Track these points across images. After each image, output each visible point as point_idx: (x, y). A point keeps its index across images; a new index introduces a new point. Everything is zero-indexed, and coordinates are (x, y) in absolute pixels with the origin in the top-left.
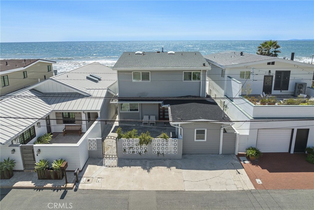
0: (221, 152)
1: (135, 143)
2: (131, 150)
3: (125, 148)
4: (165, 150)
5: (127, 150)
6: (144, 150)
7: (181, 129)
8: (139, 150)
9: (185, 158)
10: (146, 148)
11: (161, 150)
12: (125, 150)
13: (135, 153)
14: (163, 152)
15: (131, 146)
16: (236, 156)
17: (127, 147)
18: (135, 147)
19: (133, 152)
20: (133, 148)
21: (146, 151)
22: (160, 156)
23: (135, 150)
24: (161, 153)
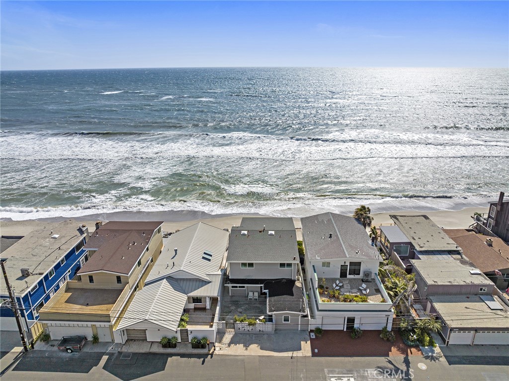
0: (299, 329)
4: (264, 329)
5: (241, 329)
7: (274, 316)
8: (248, 329)
9: (276, 333)
11: (261, 329)
15: (243, 326)
16: (309, 332)
18: (246, 327)
21: (252, 329)
22: (261, 333)
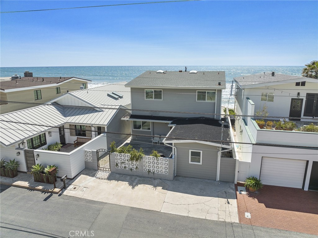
0: (218, 178)
1: (127, 158)
2: (123, 165)
3: (117, 163)
4: (156, 169)
5: (119, 165)
6: (135, 167)
7: (174, 149)
8: (131, 166)
10: (137, 165)
11: (151, 169)
12: (117, 164)
13: (127, 169)
14: (154, 171)
15: (123, 161)
16: (235, 184)
17: (119, 161)
18: (127, 162)
19: (125, 167)
20: (125, 164)
21: (137, 168)
22: (151, 175)
23: (127, 166)
24: (152, 171)
